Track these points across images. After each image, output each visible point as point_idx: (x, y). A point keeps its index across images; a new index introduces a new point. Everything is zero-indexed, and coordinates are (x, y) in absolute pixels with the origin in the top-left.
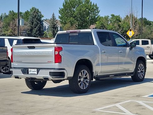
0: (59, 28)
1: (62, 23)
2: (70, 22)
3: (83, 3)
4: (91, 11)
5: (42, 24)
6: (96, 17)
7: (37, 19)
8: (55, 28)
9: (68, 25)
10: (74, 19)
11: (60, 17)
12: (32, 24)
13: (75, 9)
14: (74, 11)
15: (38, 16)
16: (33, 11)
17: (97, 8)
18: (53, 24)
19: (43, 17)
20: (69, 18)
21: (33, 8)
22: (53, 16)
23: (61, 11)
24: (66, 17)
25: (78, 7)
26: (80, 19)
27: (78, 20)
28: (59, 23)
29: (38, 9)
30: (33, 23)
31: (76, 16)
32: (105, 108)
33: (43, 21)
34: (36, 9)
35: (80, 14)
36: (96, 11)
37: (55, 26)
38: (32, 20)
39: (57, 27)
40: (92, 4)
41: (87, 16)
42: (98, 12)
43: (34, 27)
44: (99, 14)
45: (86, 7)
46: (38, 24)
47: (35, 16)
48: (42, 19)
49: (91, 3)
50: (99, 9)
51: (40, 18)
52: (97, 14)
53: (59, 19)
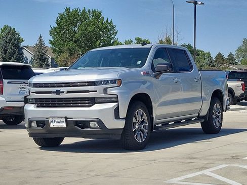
0: (50, 60)
1: (54, 51)
2: (69, 49)
3: (90, 18)
4: (103, 32)
5: (22, 54)
6: (112, 41)
7: (12, 45)
8: (43, 60)
9: (66, 54)
10: (74, 45)
11: (51, 41)
12: (5, 53)
13: (76, 29)
14: (75, 32)
15: (15, 40)
16: (6, 32)
17: (113, 27)
18: (39, 53)
19: (23, 41)
20: (66, 44)
21: (6, 28)
22: (40, 40)
23: (54, 32)
24: (62, 43)
25: (81, 25)
26: (86, 44)
27: (81, 47)
28: (50, 51)
29: (14, 29)
30: (5, 51)
31: (78, 40)
32: (188, 179)
33: (23, 48)
34: (11, 28)
35: (85, 36)
36: (111, 32)
37: (43, 56)
38: (4, 47)
39: (47, 58)
40: (105, 20)
41: (97, 41)
42: (115, 34)
43: (8, 59)
44: (116, 37)
45: (94, 24)
46: (15, 52)
47: (9, 40)
48: (22, 45)
49: (103, 18)
50: (116, 29)
51: (18, 43)
52: (113, 36)
53: (50, 46)
